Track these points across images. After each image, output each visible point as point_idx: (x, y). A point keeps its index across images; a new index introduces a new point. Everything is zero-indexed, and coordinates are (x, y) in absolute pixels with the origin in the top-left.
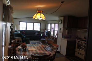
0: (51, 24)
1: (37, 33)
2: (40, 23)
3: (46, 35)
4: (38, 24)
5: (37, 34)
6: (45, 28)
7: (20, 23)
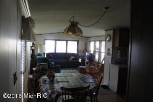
0: (95, 41)
2: (78, 42)
3: (86, 60)
6: (86, 49)
7: (46, 41)
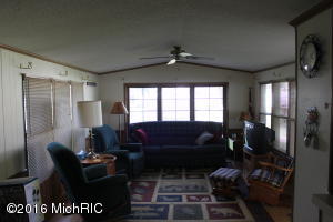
0: (275, 83)
1: (206, 135)
2: (225, 87)
3: (246, 145)
4: (212, 88)
5: (209, 142)
6: (250, 109)
7: (131, 89)
